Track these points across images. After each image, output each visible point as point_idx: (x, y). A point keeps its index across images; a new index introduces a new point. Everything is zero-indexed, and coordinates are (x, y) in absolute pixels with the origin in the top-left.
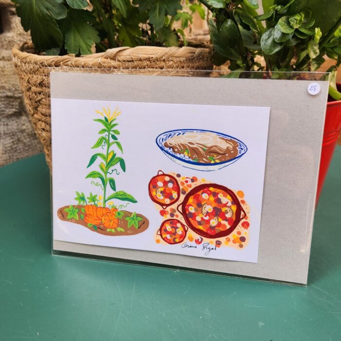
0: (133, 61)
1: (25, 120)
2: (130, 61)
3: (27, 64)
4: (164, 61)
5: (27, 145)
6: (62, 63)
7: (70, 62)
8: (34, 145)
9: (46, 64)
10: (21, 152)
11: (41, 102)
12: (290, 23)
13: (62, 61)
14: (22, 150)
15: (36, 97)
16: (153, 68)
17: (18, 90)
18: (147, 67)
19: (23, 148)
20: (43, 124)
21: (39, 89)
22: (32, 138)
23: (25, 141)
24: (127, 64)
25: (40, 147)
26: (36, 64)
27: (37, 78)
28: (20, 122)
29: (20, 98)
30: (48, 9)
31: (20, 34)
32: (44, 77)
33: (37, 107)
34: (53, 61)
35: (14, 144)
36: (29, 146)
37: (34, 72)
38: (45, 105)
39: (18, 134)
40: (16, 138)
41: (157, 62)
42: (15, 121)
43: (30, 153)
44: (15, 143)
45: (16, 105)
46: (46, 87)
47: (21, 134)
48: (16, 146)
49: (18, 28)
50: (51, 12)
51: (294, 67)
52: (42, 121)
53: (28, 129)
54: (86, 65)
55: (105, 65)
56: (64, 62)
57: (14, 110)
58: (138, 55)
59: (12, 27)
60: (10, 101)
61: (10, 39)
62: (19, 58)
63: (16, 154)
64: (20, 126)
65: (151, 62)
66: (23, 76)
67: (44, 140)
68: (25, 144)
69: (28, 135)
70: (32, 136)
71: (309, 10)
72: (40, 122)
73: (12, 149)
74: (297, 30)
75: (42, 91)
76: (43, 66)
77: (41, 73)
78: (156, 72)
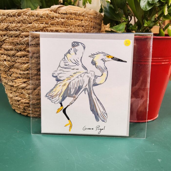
0: (67, 14)
2: (65, 14)
4: (83, 16)
6: (22, 13)
7: (28, 13)
9: (11, 15)
11: (5, 41)
13: (23, 12)
16: (77, 20)
18: (74, 19)
20: (5, 57)
21: (4, 33)
24: (63, 15)
26: (4, 16)
27: (4, 25)
32: (9, 24)
33: (2, 45)
34: (17, 12)
37: (2, 21)
38: (8, 43)
41: (80, 16)
46: (10, 31)
51: (157, 19)
52: (5, 55)
54: (39, 15)
55: (51, 15)
56: (24, 13)
58: (70, 10)
65: (76, 16)
67: (4, 67)
72: (3, 56)
75: (7, 34)
76: (9, 16)
77: (7, 21)
78: (79, 22)
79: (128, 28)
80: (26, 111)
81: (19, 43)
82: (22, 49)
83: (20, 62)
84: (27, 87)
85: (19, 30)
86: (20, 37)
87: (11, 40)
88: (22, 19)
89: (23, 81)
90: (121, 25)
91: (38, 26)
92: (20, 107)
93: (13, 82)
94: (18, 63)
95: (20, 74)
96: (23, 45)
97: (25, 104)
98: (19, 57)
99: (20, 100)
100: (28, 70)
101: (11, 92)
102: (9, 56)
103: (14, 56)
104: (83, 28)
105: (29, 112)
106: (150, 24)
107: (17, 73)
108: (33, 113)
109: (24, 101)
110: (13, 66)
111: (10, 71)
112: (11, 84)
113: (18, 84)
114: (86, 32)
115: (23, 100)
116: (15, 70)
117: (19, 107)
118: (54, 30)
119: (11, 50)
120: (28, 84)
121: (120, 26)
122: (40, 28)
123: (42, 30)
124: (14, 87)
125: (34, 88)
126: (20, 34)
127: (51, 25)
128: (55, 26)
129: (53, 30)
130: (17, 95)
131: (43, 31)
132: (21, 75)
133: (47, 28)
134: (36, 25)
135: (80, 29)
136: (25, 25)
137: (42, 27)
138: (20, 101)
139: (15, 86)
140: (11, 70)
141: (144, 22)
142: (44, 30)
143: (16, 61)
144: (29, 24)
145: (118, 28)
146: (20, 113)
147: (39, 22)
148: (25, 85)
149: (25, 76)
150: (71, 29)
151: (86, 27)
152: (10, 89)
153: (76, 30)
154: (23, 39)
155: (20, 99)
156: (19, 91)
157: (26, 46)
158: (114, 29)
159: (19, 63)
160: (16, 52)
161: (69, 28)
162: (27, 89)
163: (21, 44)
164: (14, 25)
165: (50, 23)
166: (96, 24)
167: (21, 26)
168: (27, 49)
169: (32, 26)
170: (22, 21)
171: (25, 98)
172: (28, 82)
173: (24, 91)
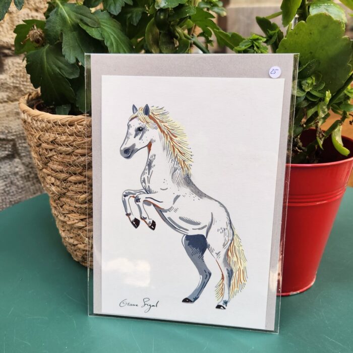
1: (18, 163)
3: (38, 122)
5: (20, 187)
6: (76, 123)
7: (85, 122)
8: (27, 187)
9: (60, 124)
10: (14, 195)
11: (52, 158)
12: (302, 87)
13: (77, 121)
14: (15, 192)
15: (47, 153)
17: (11, 133)
19: (16, 191)
20: (53, 180)
21: (51, 147)
22: (25, 181)
23: (18, 183)
25: (33, 189)
26: (49, 123)
27: (49, 136)
28: (13, 164)
29: (13, 140)
30: (59, 68)
31: (13, 76)
32: (57, 136)
33: (47, 163)
34: (67, 121)
35: (7, 187)
36: (22, 188)
37: (46, 130)
38: (56, 161)
39: (11, 176)
40: (9, 180)
42: (8, 164)
43: (23, 196)
44: (8, 185)
45: (9, 148)
46: (58, 144)
47: (14, 176)
48: (9, 189)
49: (11, 70)
50: (63, 71)
51: (305, 126)
52: (52, 176)
53: (22, 171)
57: (7, 152)
59: (5, 69)
60: (2, 144)
61: (2, 81)
62: (29, 115)
63: (9, 197)
64: (13, 168)
66: (33, 133)
67: (52, 194)
68: (18, 186)
69: (21, 177)
70: (26, 178)
71: (320, 74)
72: (49, 177)
73: (5, 192)
74: (308, 93)
75: (54, 149)
76: (56, 125)
77: (54, 131)
81: (72, 163)
82: (77, 172)
83: (75, 191)
84: (86, 227)
85: (72, 146)
86: (74, 155)
87: (59, 158)
88: (75, 130)
89: (80, 218)
93: (65, 216)
94: (72, 191)
95: (75, 207)
96: (78, 167)
97: (85, 252)
98: (73, 183)
99: (77, 245)
101: (63, 229)
102: (59, 180)
103: (65, 180)
107: (70, 206)
109: (81, 246)
110: (64, 194)
111: (61, 201)
112: (62, 218)
113: (73, 222)
116: (68, 200)
117: (75, 253)
119: (62, 172)
124: (66, 223)
126: (73, 151)
130: (71, 237)
132: (76, 209)
136: (81, 140)
138: (77, 246)
139: (68, 223)
140: (61, 199)
143: (69, 189)
146: (78, 261)
148: (83, 224)
149: (83, 211)
152: (62, 225)
154: (78, 159)
155: (76, 242)
156: (74, 232)
157: (83, 169)
160: (68, 175)
162: (86, 231)
163: (75, 166)
164: (64, 138)
167: (74, 141)
168: (84, 173)
170: (75, 133)
171: (83, 243)
173: (82, 232)
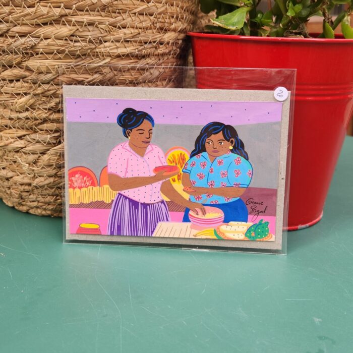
78: (142, 6)
79: (254, 20)
80: (24, 203)
81: (6, 49)
82: (14, 63)
83: (10, 92)
84: (25, 147)
85: (7, 22)
86: (10, 36)
89: (18, 135)
90: (237, 14)
91: (48, 13)
92: (11, 193)
94: (6, 93)
95: (11, 119)
96: (16, 53)
97: (23, 187)
98: (7, 81)
99: (12, 177)
100: (27, 110)
104: (152, 18)
105: (32, 203)
106: (300, 12)
107: (3, 117)
108: (41, 206)
109: (19, 179)
113: (7, 142)
114: (158, 27)
115: (17, 177)
117: (8, 192)
118: (86, 21)
120: (28, 141)
121: (234, 16)
122: (54, 16)
123: (58, 22)
125: (41, 152)
126: (9, 30)
127: (77, 11)
128: (87, 13)
129: (84, 22)
130: (3, 167)
131: (59, 24)
132: (12, 121)
133: (69, 18)
134: (44, 10)
135: (145, 21)
136: (20, 11)
137: (57, 14)
138: (11, 180)
141: (288, 6)
142: (63, 21)
143: (2, 90)
144: (28, 7)
145: (230, 19)
146: (12, 206)
147: (51, 3)
148: (22, 144)
149: (21, 123)
150: (124, 20)
151: (158, 17)
153: (136, 24)
154: (15, 41)
155: (10, 174)
156: (9, 158)
157: (24, 57)
158: (220, 23)
159: (8, 93)
161: (120, 18)
162: (25, 153)
163: (12, 53)
165: (74, 6)
166: (183, 11)
167: (10, 13)
168: (24, 64)
169: (35, 13)
171: (21, 174)
172: (28, 137)
173: (20, 157)
